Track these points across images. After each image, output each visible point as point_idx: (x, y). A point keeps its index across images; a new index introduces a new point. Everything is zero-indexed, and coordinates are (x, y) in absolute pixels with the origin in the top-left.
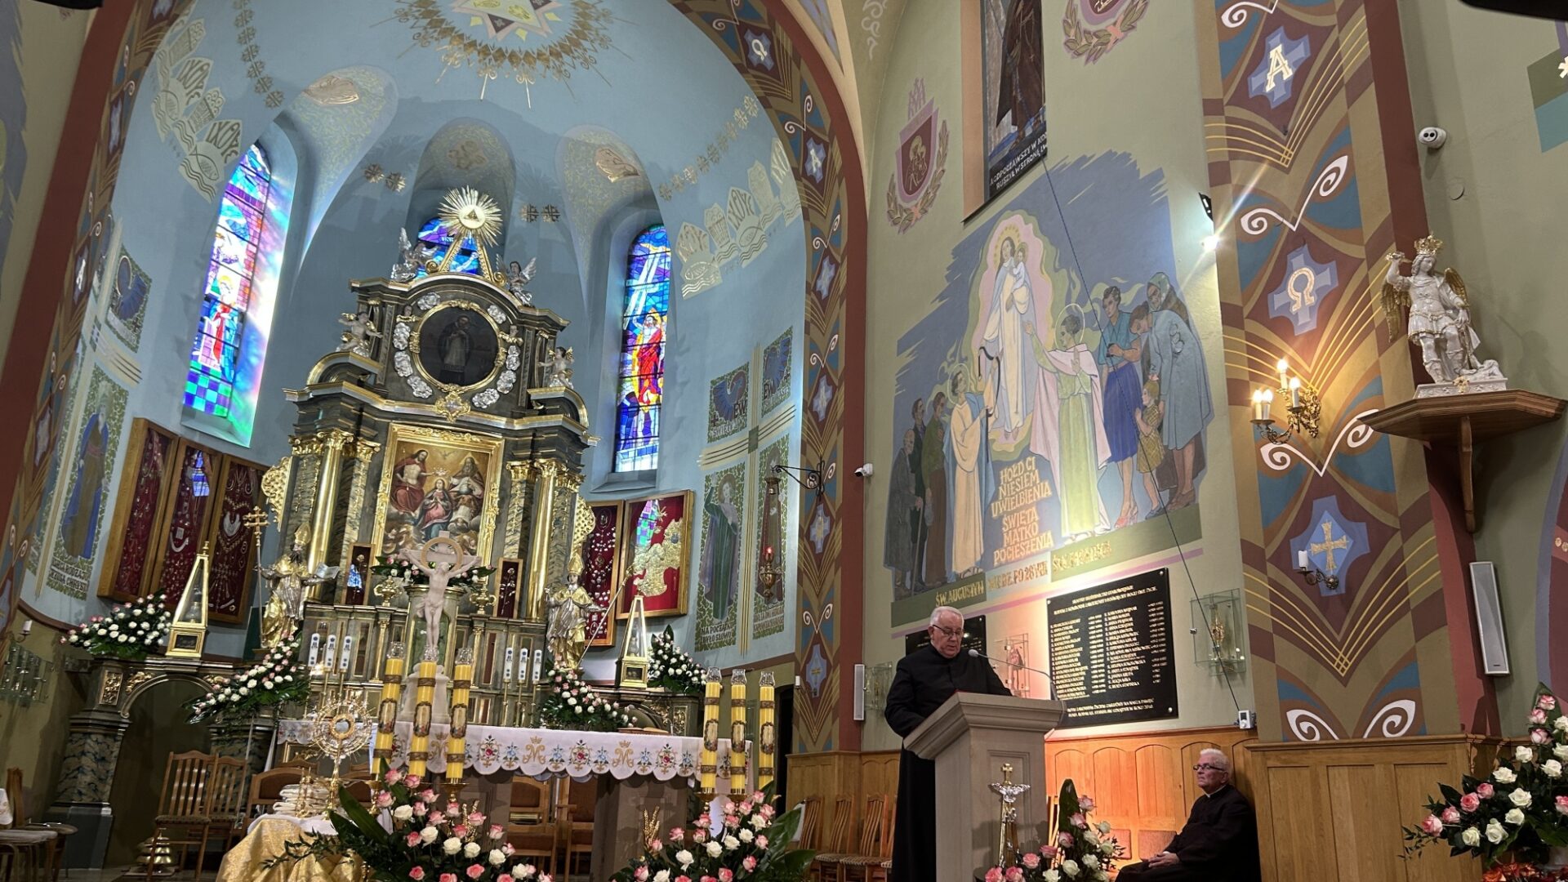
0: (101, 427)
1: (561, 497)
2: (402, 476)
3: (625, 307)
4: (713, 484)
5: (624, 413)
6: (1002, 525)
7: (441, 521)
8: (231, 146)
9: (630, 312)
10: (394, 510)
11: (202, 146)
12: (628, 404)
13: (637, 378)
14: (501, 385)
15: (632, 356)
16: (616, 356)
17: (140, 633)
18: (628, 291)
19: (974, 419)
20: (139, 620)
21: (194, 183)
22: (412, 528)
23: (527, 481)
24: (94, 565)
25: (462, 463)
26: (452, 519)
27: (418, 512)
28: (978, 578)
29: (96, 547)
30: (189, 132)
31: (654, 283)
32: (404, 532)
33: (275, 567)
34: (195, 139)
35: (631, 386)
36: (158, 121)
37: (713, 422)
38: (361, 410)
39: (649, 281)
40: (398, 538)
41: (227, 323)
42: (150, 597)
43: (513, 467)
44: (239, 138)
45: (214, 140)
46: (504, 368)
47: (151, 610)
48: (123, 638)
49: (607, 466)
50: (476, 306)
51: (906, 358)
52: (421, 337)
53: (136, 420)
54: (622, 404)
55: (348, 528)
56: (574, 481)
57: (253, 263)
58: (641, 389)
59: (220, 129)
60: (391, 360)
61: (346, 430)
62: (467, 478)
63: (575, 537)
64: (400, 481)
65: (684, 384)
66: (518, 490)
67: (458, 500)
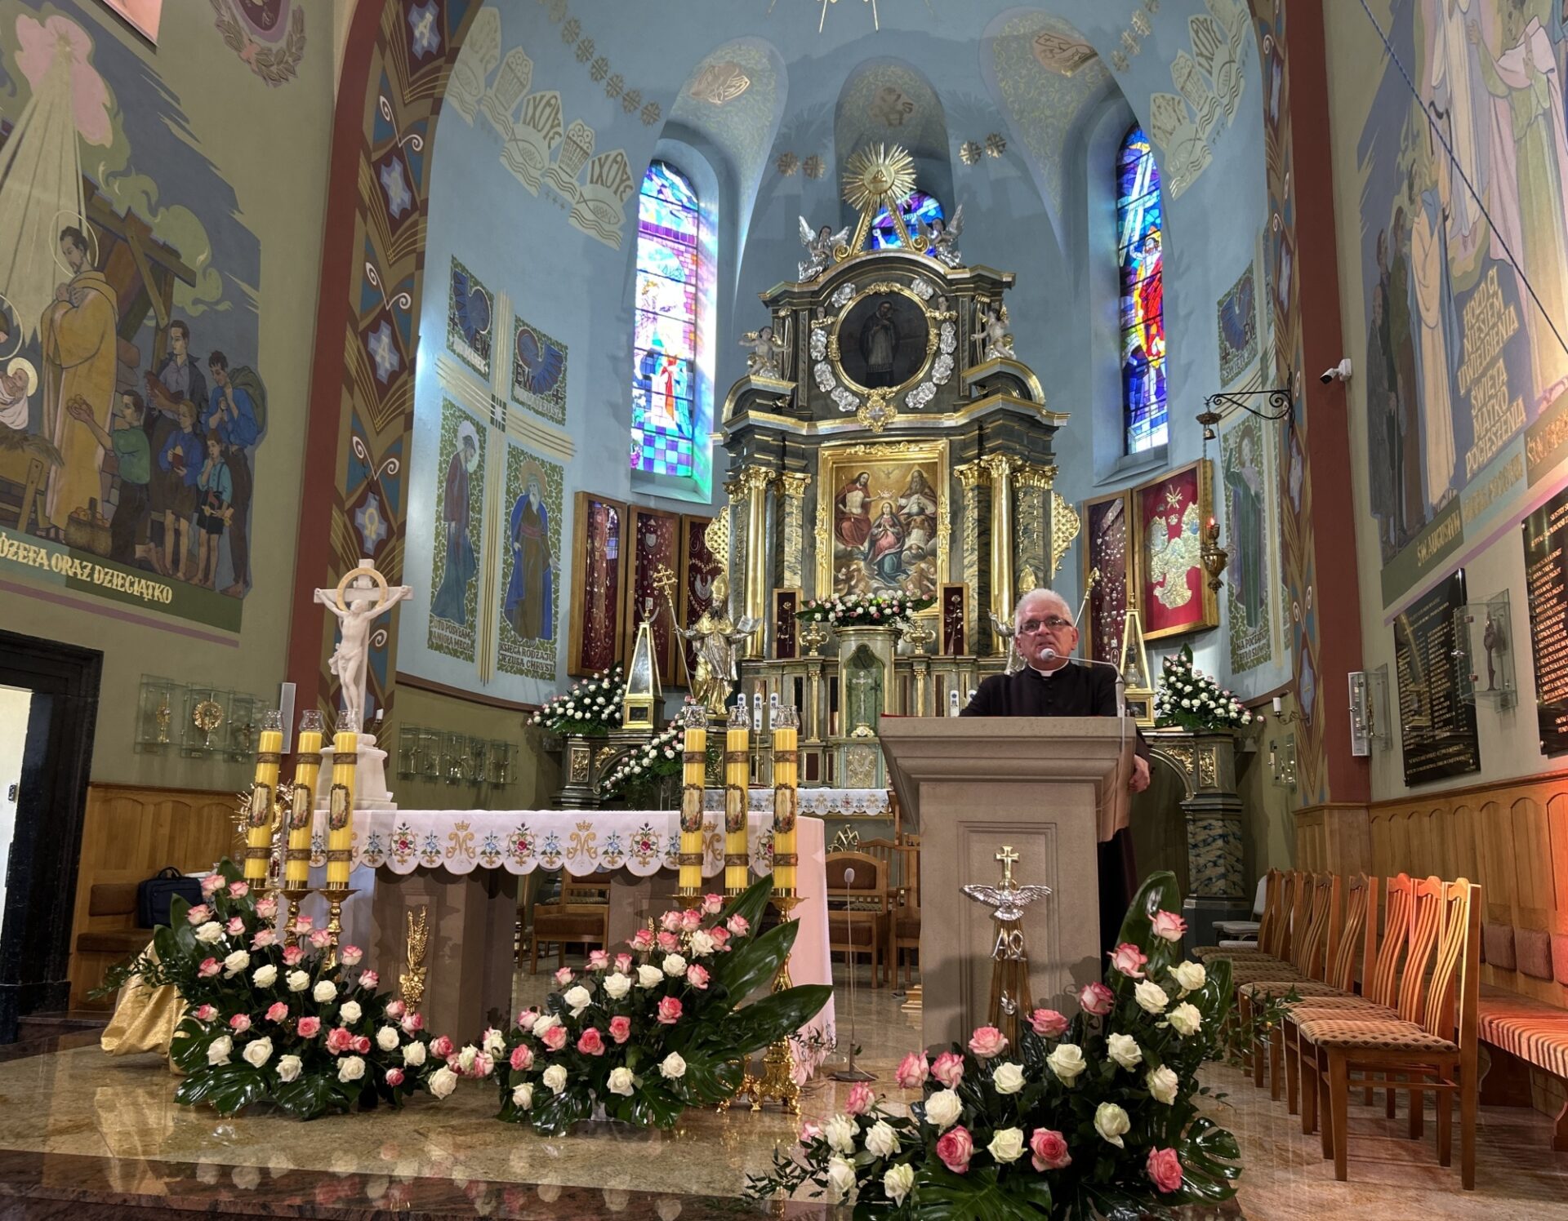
0: (535, 508)
1: (1027, 498)
2: (845, 506)
3: (1119, 236)
4: (1232, 443)
5: (1131, 376)
6: (1471, 406)
7: (893, 551)
8: (622, 181)
9: (1125, 241)
10: (841, 547)
11: (588, 190)
12: (1135, 363)
13: (1142, 326)
14: (936, 375)
15: (1136, 298)
16: (1113, 304)
17: (595, 708)
18: (1120, 215)
19: (1432, 235)
20: (594, 696)
21: (592, 233)
22: (862, 564)
23: (978, 487)
24: (558, 645)
25: (909, 478)
26: (906, 547)
27: (866, 544)
28: (1453, 505)
29: (556, 627)
30: (566, 178)
31: (1150, 193)
32: (854, 570)
33: (697, 626)
34: (577, 184)
35: (1137, 339)
36: (520, 177)
37: (1225, 358)
38: (784, 440)
39: (1145, 191)
40: (849, 578)
41: (675, 376)
42: (606, 671)
43: (961, 472)
44: (628, 170)
45: (599, 180)
46: (938, 353)
47: (606, 684)
48: (579, 715)
49: (1116, 448)
50: (897, 287)
51: (1366, 171)
52: (839, 339)
53: (577, 494)
54: (1129, 364)
55: (787, 574)
56: (1044, 475)
57: (693, 304)
58: (1149, 339)
59: (601, 167)
60: (811, 374)
61: (763, 465)
62: (916, 496)
63: (1055, 546)
64: (843, 513)
65: (1189, 315)
66: (970, 500)
67: (909, 524)
